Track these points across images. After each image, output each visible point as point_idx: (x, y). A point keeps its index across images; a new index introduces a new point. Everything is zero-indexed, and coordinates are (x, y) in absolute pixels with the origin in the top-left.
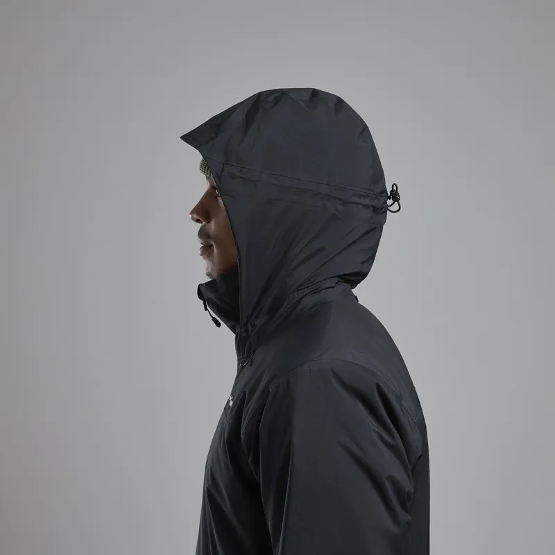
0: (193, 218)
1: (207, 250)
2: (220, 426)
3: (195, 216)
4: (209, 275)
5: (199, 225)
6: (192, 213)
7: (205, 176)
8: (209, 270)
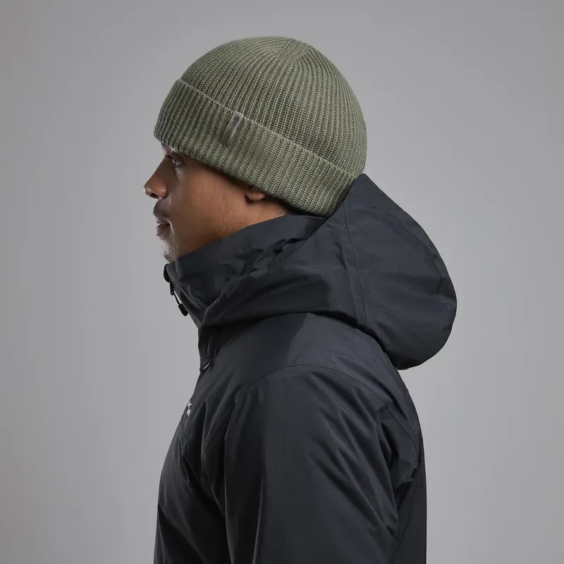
0: (147, 193)
1: (164, 229)
2: (175, 442)
3: (149, 190)
4: (167, 257)
5: (155, 201)
6: (146, 186)
7: (160, 142)
8: (167, 252)
